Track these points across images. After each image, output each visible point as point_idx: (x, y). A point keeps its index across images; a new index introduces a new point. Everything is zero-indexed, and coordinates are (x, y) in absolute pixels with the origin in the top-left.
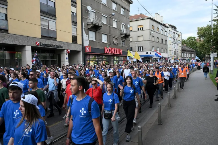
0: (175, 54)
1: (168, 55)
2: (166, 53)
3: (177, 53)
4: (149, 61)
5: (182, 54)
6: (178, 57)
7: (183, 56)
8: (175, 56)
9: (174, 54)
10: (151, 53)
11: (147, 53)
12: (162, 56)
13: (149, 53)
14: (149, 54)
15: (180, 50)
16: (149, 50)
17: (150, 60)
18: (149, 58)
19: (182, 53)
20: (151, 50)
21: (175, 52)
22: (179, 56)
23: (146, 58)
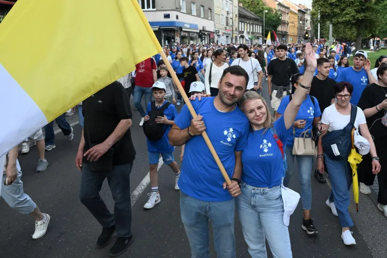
0: (227, 24)
1: (215, 25)
2: (211, 20)
3: (230, 22)
4: (174, 38)
5: (239, 24)
6: (233, 31)
7: (240, 30)
8: (228, 28)
9: (225, 24)
10: (177, 18)
11: (167, 16)
12: (203, 27)
13: (173, 15)
14: (173, 18)
15: (236, 15)
16: (174, 8)
17: (176, 38)
18: (173, 31)
19: (239, 21)
20: (178, 9)
21: (227, 18)
22: (234, 29)
23: (166, 31)
